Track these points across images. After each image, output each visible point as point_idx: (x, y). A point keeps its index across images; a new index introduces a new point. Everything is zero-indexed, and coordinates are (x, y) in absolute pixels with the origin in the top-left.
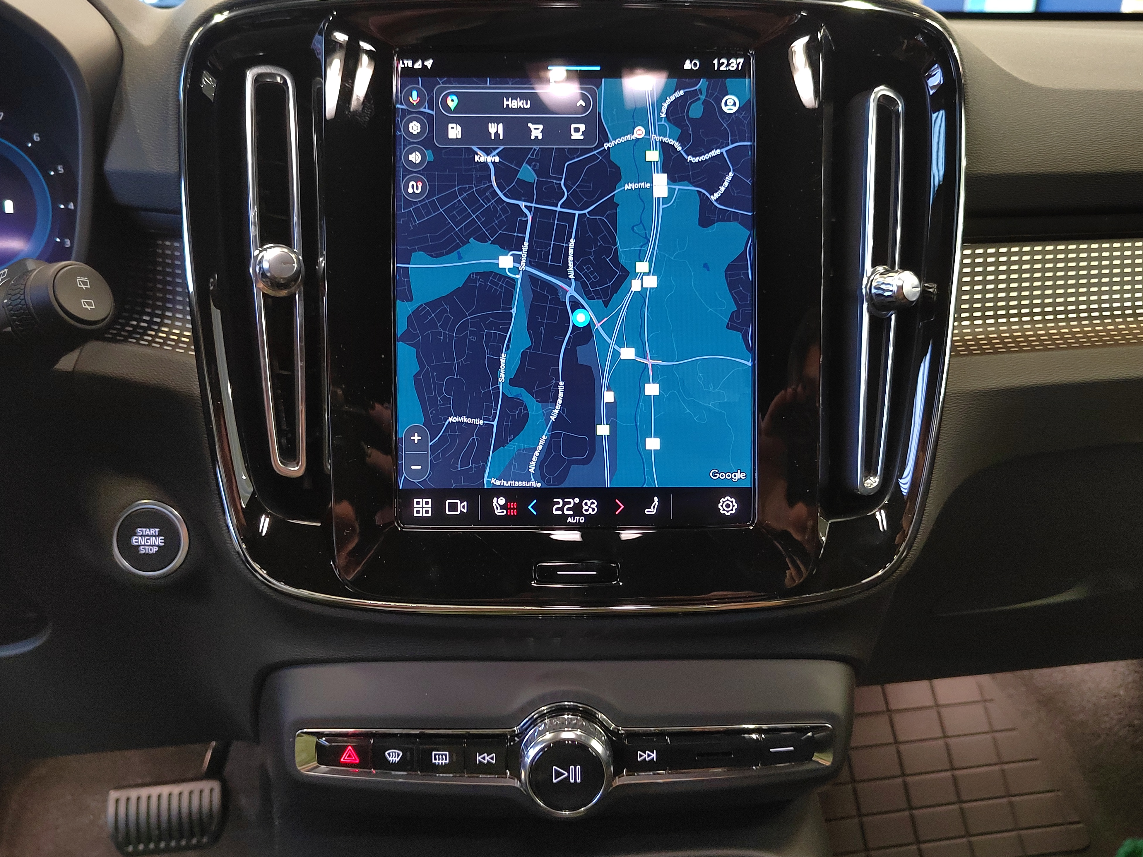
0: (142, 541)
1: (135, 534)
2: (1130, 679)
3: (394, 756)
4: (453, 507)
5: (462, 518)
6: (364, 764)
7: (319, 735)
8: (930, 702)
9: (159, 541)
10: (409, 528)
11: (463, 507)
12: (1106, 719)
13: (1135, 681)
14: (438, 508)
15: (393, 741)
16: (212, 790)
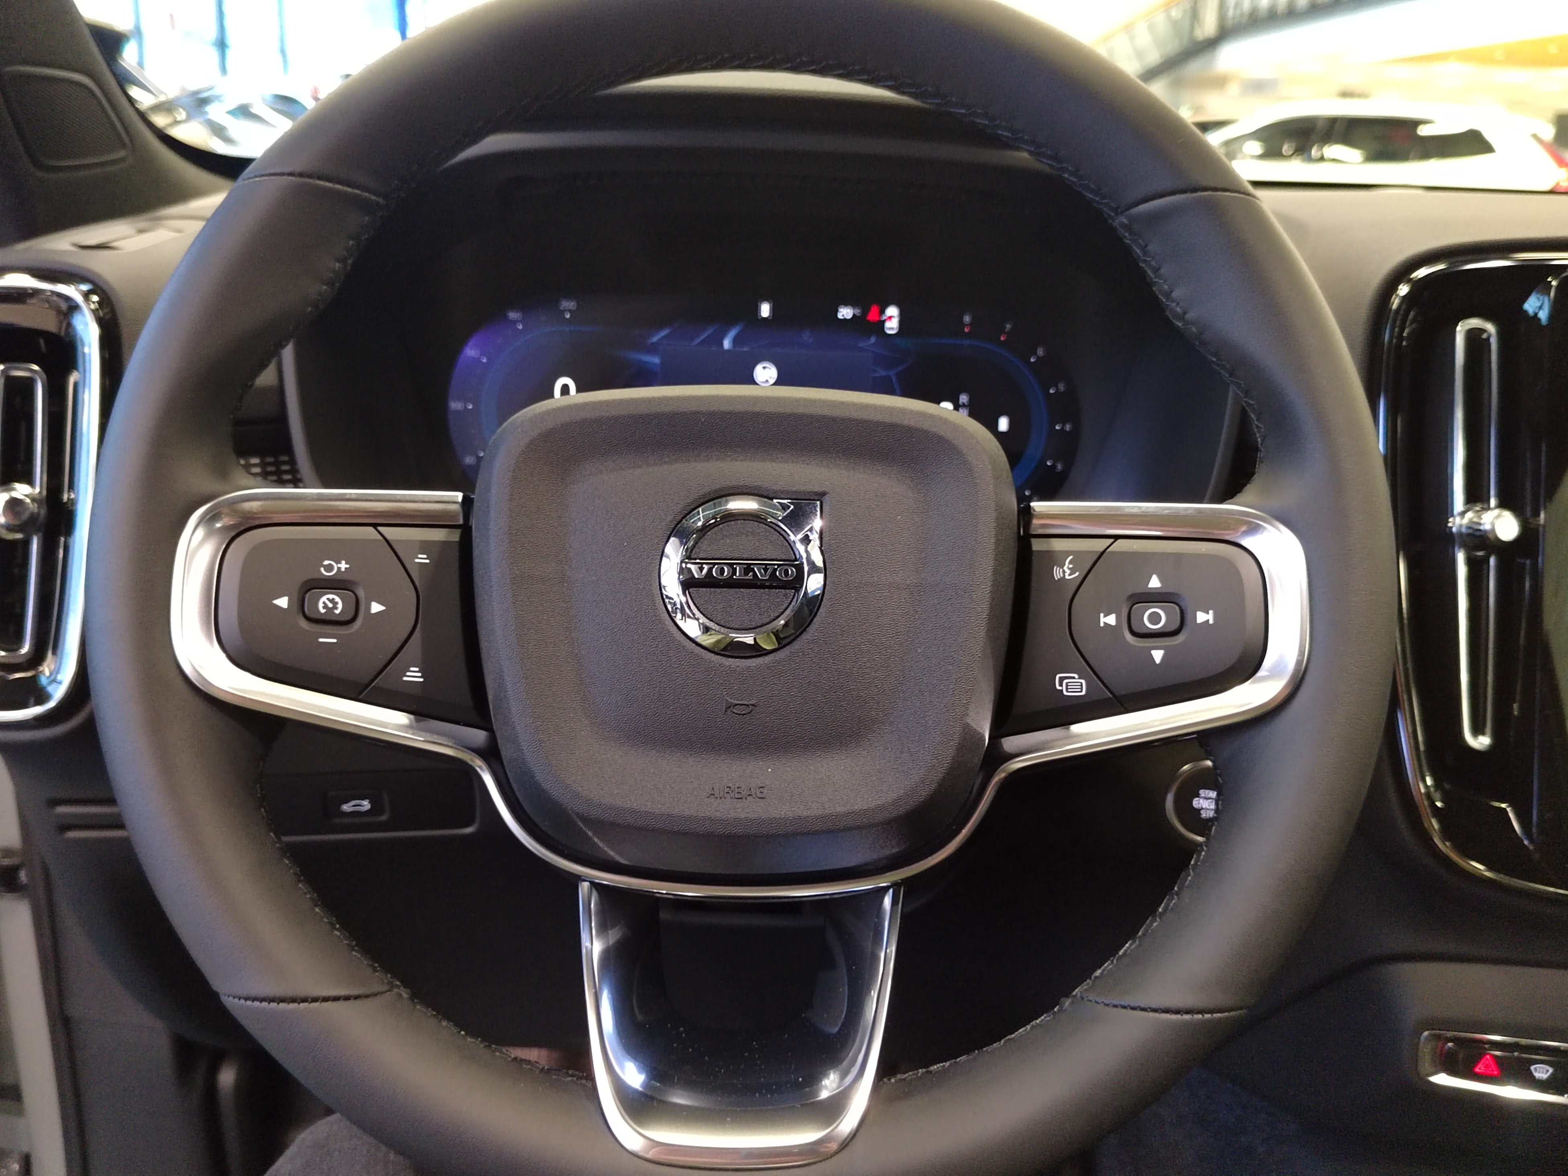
1: (1198, 795)
3: (1541, 1071)
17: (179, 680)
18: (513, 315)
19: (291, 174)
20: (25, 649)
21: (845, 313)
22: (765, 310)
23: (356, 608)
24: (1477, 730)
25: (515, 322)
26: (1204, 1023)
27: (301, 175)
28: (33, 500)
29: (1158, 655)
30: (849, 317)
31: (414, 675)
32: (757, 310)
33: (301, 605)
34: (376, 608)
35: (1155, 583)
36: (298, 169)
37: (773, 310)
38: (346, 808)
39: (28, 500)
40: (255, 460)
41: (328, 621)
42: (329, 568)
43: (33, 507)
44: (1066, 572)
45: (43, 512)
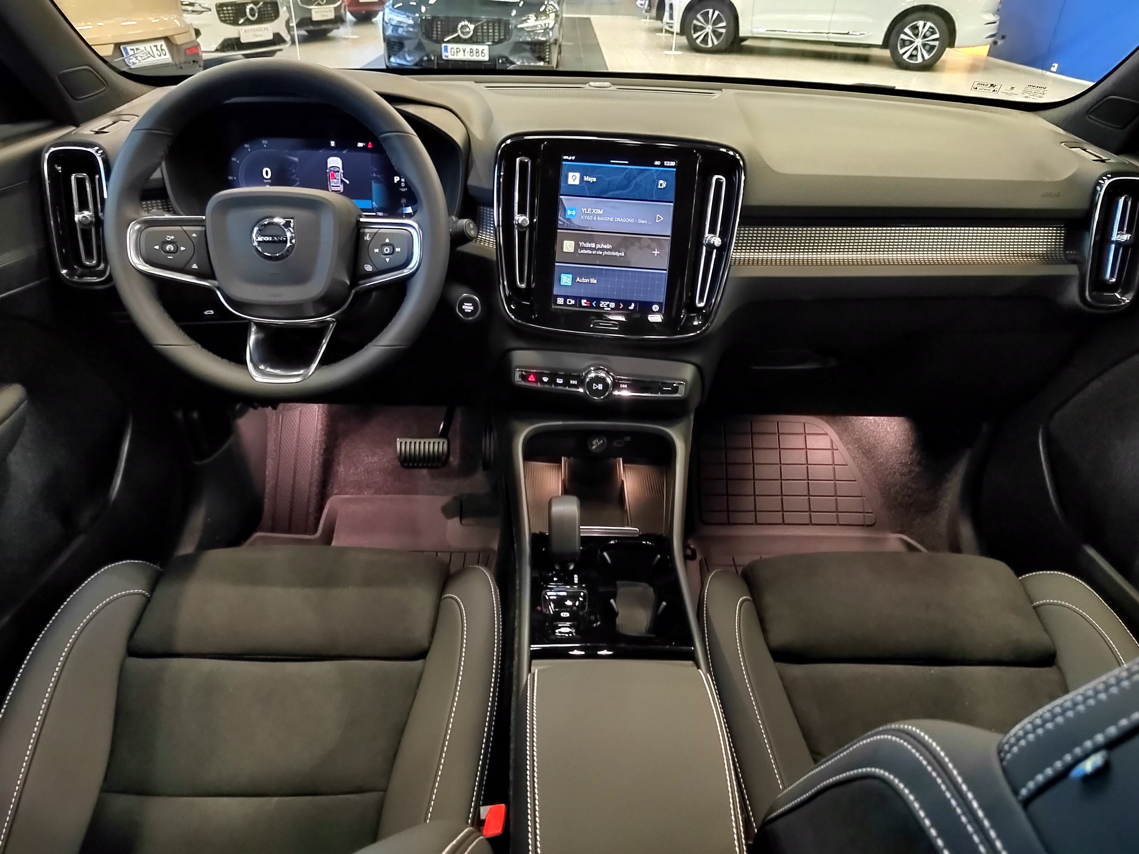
0: (466, 307)
1: (464, 305)
2: (902, 438)
3: (545, 379)
4: (570, 302)
5: (572, 305)
6: (536, 382)
7: (522, 371)
8: (803, 447)
9: (472, 308)
10: (556, 307)
11: (573, 302)
12: (891, 460)
13: (904, 439)
14: (565, 301)
15: (546, 375)
16: (443, 443)
17: (133, 268)
18: (246, 146)
19: (146, 129)
20: (94, 262)
21: (360, 145)
22: (333, 144)
23: (177, 249)
24: (521, 281)
25: (247, 148)
26: (396, 349)
27: (148, 129)
28: (90, 216)
29: (388, 260)
30: (362, 146)
31: (195, 266)
32: (330, 144)
33: (162, 248)
34: (182, 249)
35: (387, 241)
36: (147, 128)
37: (336, 144)
38: (206, 313)
39: (88, 217)
40: (159, 201)
41: (170, 252)
42: (169, 238)
43: (90, 219)
44: (367, 238)
45: (94, 220)
